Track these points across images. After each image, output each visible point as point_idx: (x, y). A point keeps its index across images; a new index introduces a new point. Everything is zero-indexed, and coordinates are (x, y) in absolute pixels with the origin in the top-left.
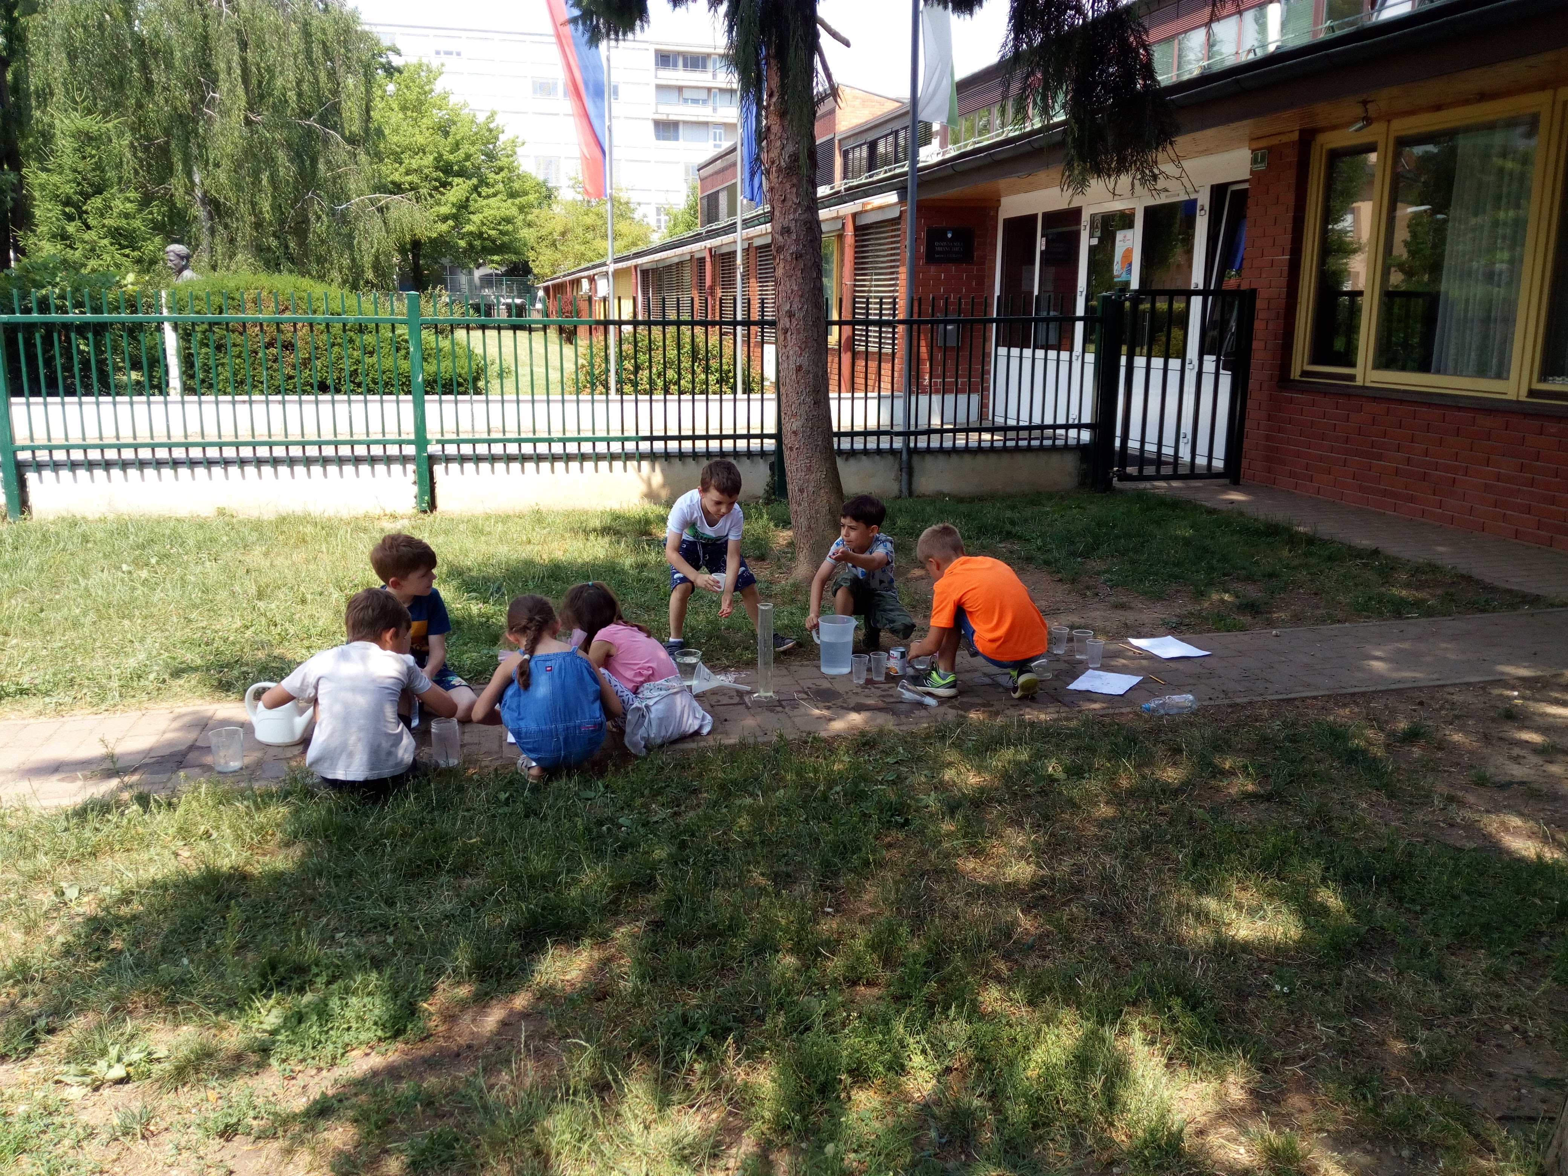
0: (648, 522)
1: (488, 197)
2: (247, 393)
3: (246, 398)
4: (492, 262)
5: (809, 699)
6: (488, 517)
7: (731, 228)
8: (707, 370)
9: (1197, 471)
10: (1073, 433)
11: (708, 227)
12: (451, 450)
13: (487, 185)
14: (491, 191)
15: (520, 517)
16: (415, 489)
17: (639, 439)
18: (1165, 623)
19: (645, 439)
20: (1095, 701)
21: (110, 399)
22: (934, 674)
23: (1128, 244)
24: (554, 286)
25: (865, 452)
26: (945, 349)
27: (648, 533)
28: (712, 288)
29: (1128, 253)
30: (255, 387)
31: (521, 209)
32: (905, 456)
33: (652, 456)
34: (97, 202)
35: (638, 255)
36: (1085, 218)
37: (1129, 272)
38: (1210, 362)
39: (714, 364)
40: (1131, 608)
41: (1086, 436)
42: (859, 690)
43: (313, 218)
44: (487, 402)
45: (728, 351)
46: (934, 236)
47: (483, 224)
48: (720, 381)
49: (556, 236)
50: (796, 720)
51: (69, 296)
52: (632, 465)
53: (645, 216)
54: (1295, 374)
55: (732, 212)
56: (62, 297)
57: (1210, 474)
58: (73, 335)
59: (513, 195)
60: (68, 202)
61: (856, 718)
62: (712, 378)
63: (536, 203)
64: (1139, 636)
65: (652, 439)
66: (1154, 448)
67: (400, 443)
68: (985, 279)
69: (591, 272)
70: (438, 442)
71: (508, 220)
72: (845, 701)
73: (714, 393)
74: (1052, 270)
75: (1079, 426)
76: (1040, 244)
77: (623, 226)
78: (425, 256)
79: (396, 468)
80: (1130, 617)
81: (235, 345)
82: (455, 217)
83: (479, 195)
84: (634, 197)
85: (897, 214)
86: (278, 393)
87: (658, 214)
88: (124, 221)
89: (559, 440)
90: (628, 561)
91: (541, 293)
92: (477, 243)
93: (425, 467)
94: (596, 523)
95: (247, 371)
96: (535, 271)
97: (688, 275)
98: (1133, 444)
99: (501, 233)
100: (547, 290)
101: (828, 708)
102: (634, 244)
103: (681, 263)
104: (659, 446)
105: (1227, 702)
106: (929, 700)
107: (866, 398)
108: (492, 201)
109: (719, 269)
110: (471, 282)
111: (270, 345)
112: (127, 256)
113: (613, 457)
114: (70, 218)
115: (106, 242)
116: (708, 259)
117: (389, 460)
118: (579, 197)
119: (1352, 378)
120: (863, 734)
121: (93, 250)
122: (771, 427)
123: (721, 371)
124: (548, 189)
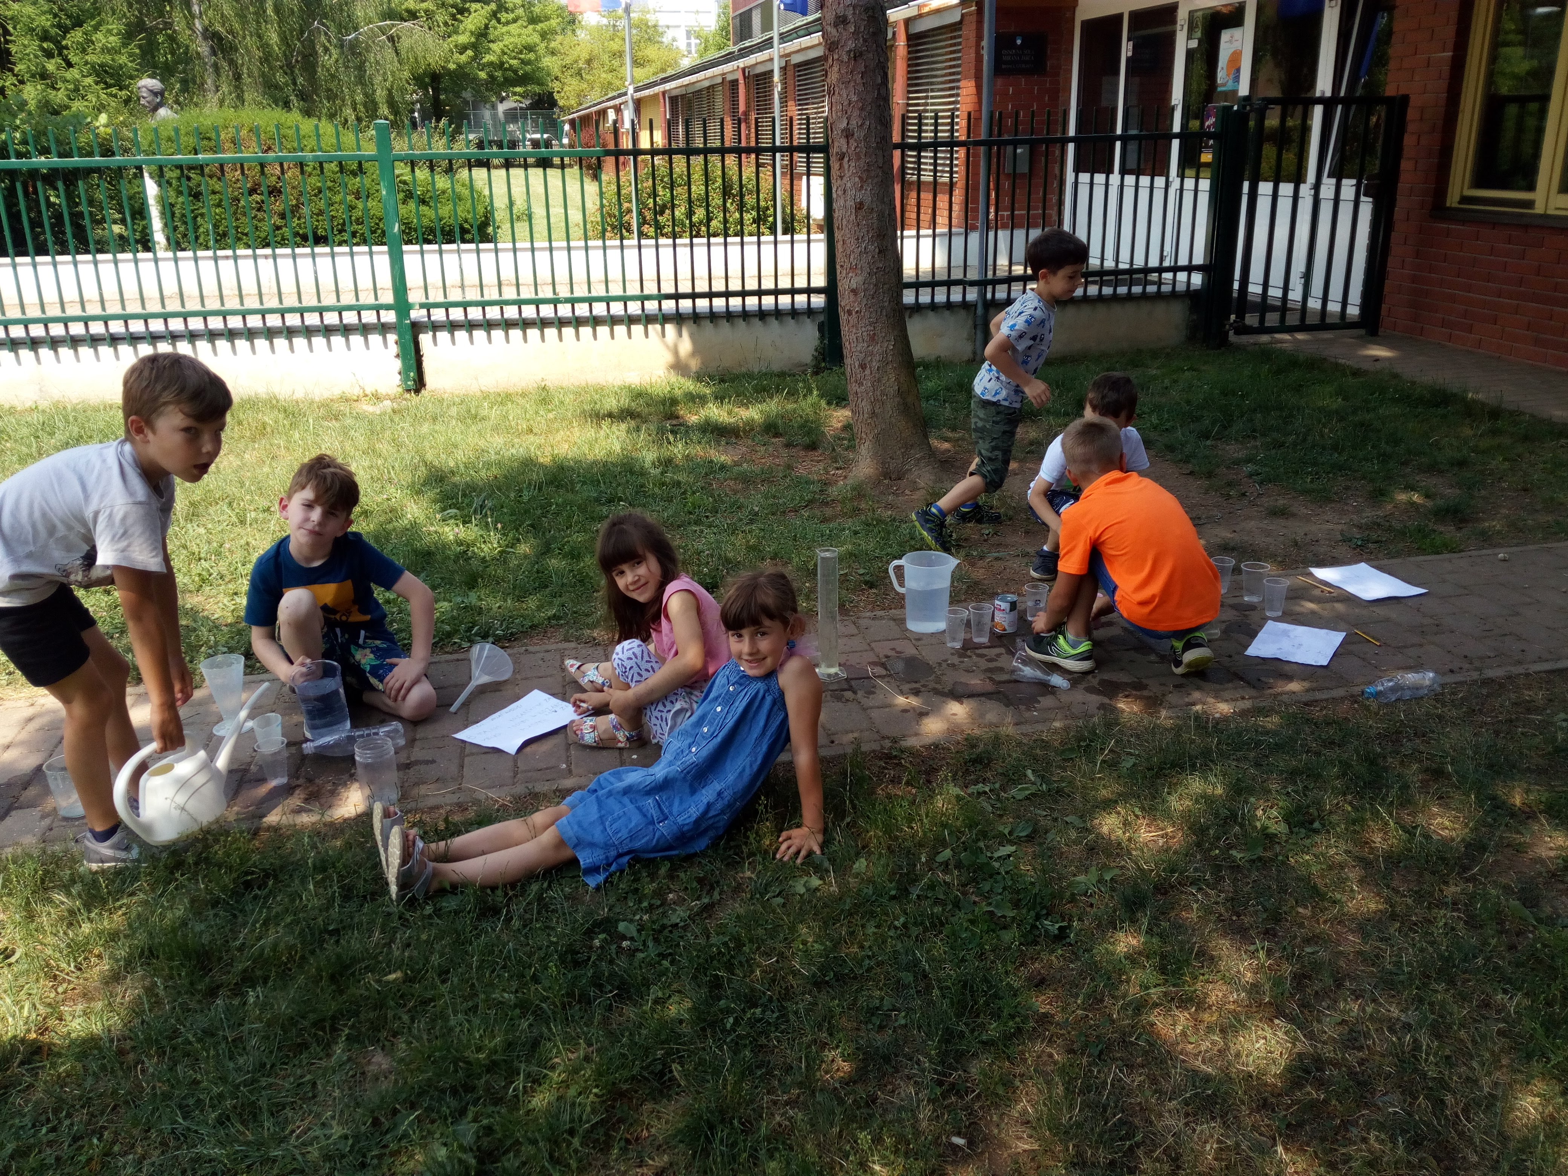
0: (674, 402)
1: (508, 23)
2: (230, 247)
3: (229, 252)
4: (515, 94)
5: (888, 676)
6: (486, 396)
7: (768, 44)
8: (741, 207)
9: (1328, 320)
10: (1182, 276)
11: (742, 45)
12: (438, 315)
13: (507, 10)
14: (511, 16)
15: (524, 395)
16: (398, 364)
17: (662, 297)
18: (1346, 540)
19: (668, 297)
20: (1290, 678)
21: (89, 257)
22: (1061, 640)
23: (1236, 45)
24: (580, 117)
25: (933, 306)
26: (1014, 177)
27: (673, 416)
28: (746, 113)
29: (1236, 58)
30: (239, 239)
31: (544, 35)
32: (980, 311)
33: (678, 318)
34: (77, 35)
35: (665, 80)
36: (1182, 15)
37: (1237, 79)
38: (1348, 187)
39: (750, 200)
40: (1294, 515)
41: (1197, 279)
42: (956, 660)
43: (320, 51)
44: (496, 251)
45: (766, 184)
46: (1002, 42)
47: (504, 53)
48: (757, 221)
49: (581, 64)
50: (874, 714)
51: (31, 141)
52: (654, 329)
53: (674, 40)
54: (1452, 200)
55: (767, 25)
56: (24, 142)
57: (1343, 323)
58: (39, 185)
59: (533, 20)
60: (45, 37)
61: (958, 710)
62: (748, 217)
63: (559, 30)
64: (1321, 564)
65: (677, 296)
66: (1279, 293)
67: (378, 308)
68: (1059, 93)
69: (617, 101)
70: (422, 306)
71: (530, 48)
72: (938, 680)
73: (751, 235)
74: (1137, 80)
75: (1190, 269)
76: (1126, 50)
77: (651, 52)
78: (445, 90)
79: (375, 339)
80: (1297, 529)
81: (214, 192)
82: (474, 46)
83: (499, 21)
84: (663, 20)
85: (958, 18)
86: (267, 245)
87: (688, 38)
88: (108, 57)
89: (567, 301)
90: (649, 456)
91: (567, 127)
92: (498, 74)
93: (408, 337)
94: (611, 404)
95: (229, 223)
96: (561, 103)
97: (720, 102)
98: (1255, 289)
99: (523, 62)
100: (572, 122)
101: (916, 693)
102: (663, 70)
103: (712, 87)
104: (686, 305)
105: (1475, 675)
106: (1057, 680)
107: (918, 237)
108: (512, 28)
109: (754, 92)
110: (495, 117)
111: (252, 191)
112: (115, 96)
113: (631, 320)
114: (49, 55)
115: (89, 80)
116: (741, 81)
117: (365, 330)
118: (605, 21)
119: (1530, 204)
120: (971, 742)
121: (76, 90)
122: (819, 280)
123: (758, 208)
124: (571, 13)
